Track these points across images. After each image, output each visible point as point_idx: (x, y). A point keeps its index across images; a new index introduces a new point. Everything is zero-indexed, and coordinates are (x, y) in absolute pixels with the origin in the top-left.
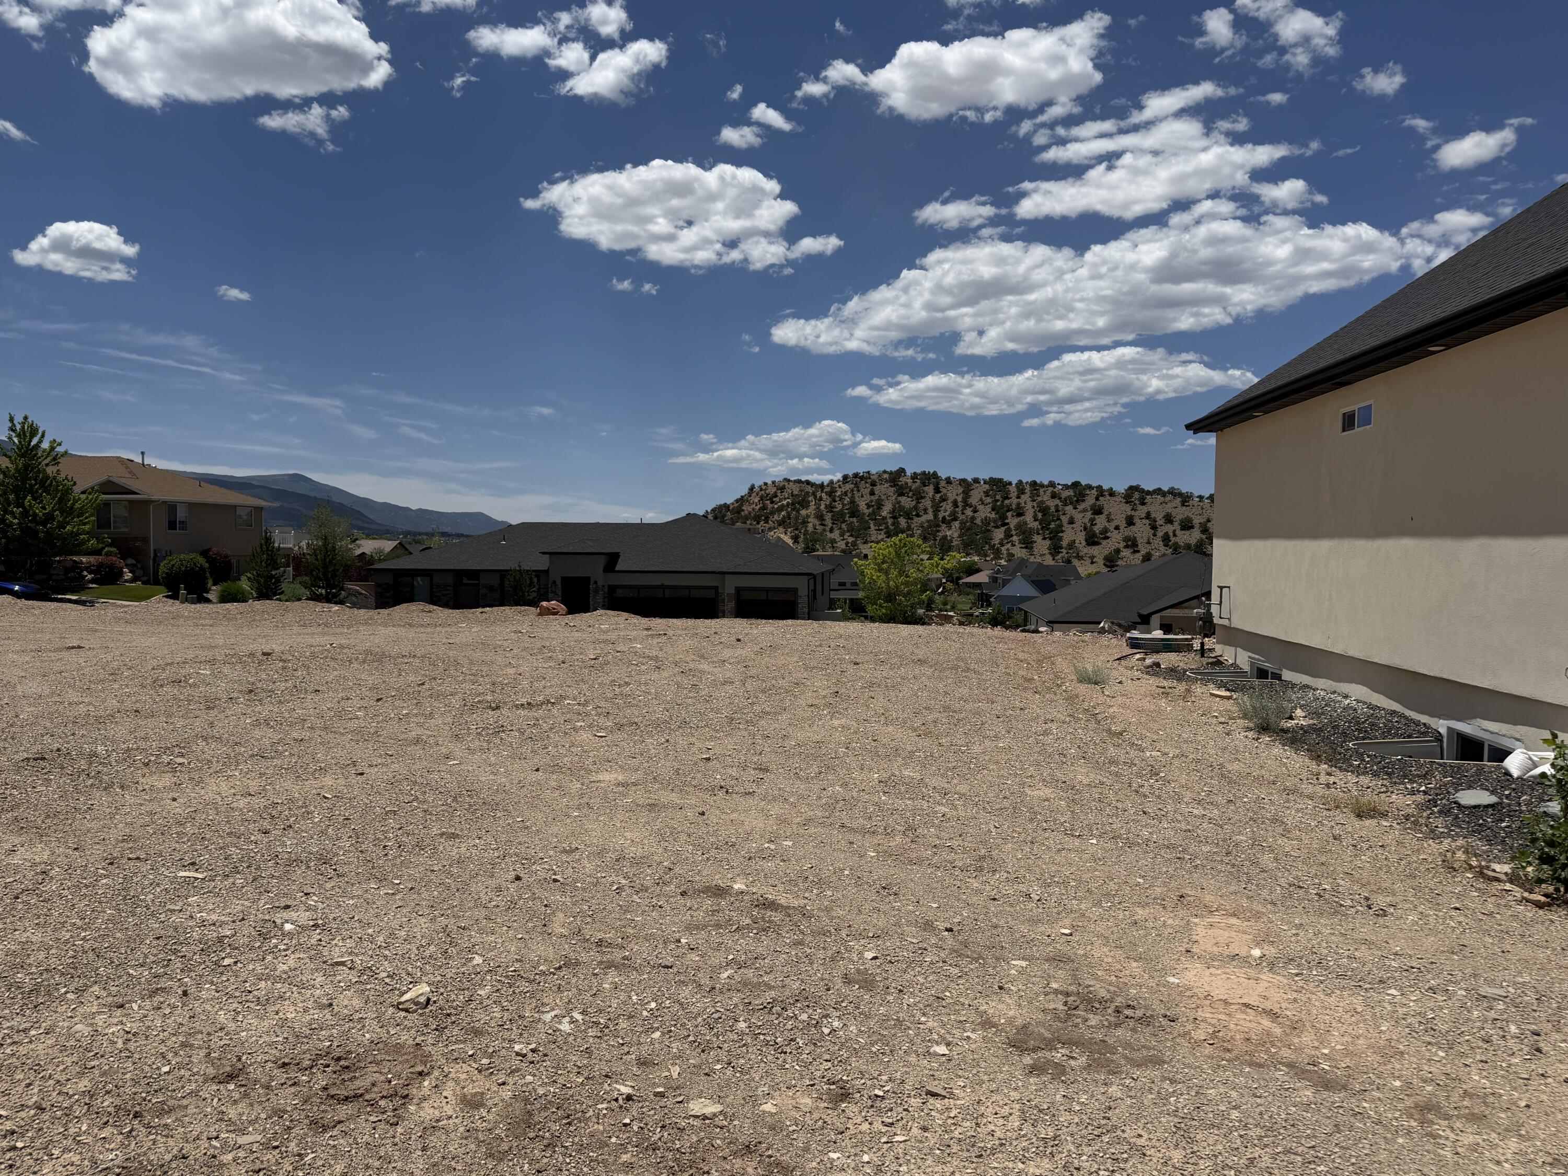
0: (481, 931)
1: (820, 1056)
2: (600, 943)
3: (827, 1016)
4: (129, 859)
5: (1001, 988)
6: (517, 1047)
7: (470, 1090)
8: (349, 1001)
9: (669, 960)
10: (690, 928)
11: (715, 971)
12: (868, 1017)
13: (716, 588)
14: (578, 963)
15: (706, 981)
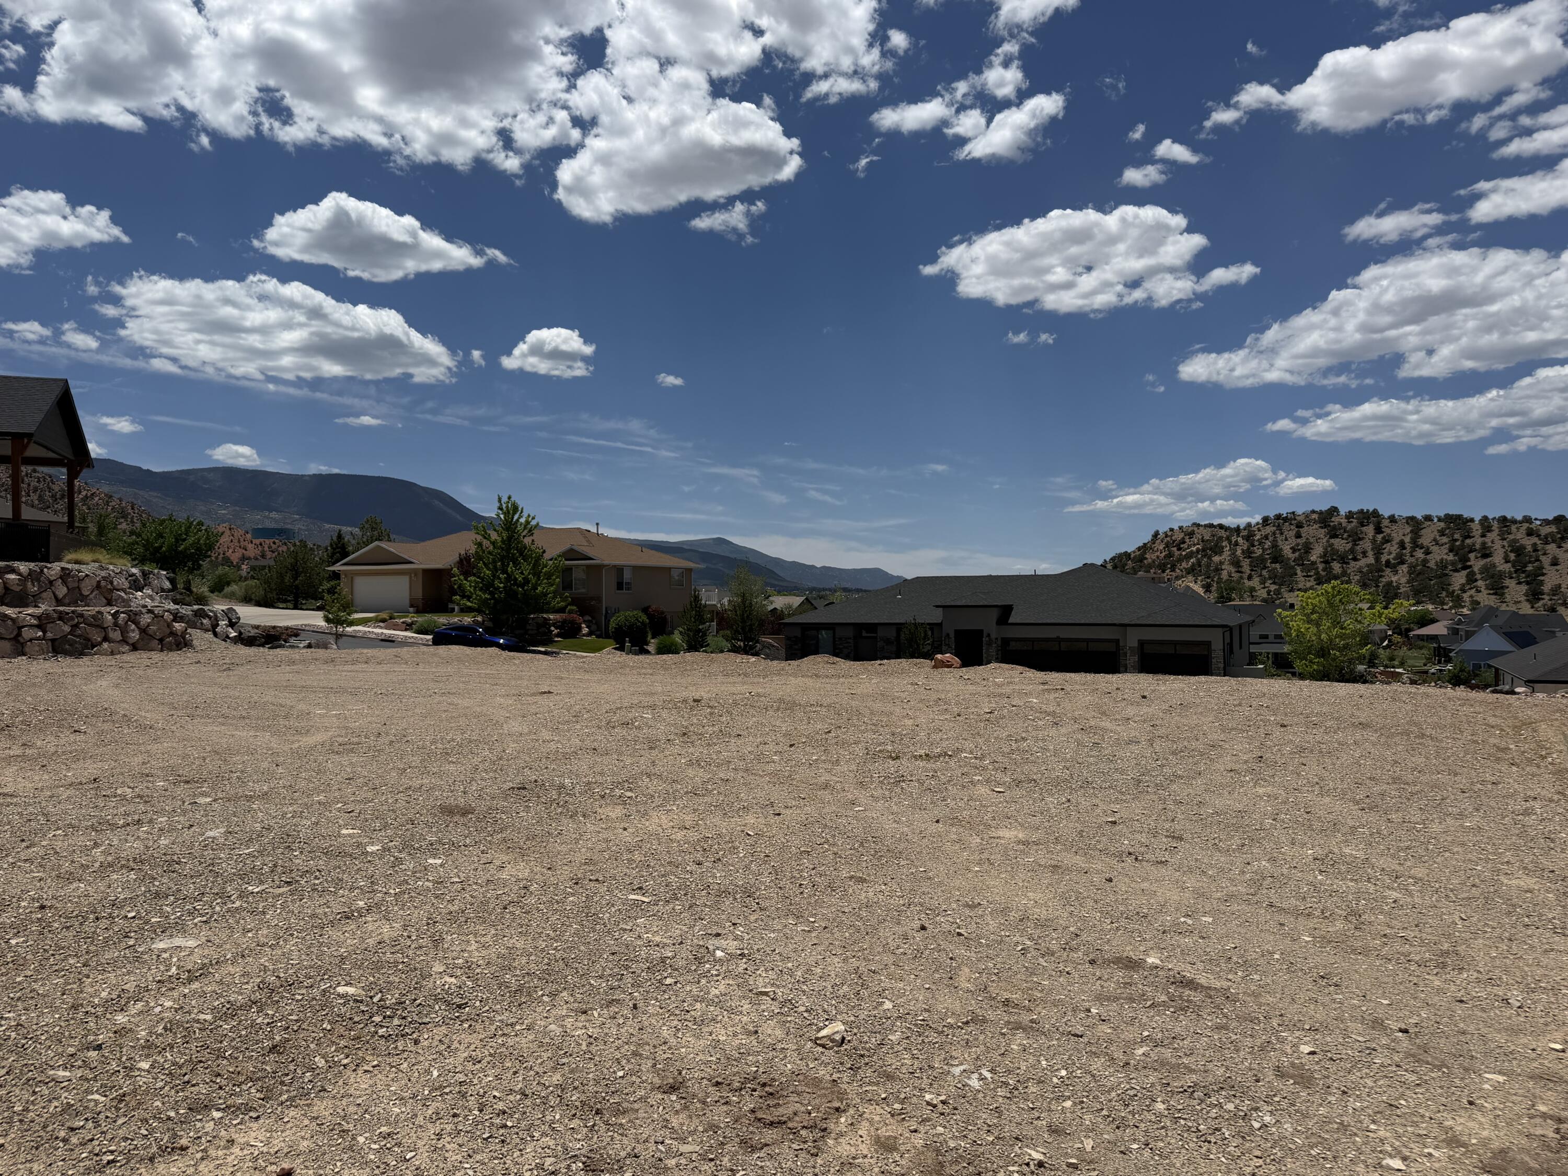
0: (890, 976)
1: (1250, 1153)
2: (1006, 1003)
3: (1256, 1109)
4: (590, 880)
5: (1471, 1103)
6: (928, 1097)
7: (883, 1132)
8: (772, 1030)
9: (1080, 1030)
10: (1100, 998)
11: (1129, 1047)
12: (1305, 1116)
13: (1117, 641)
14: (984, 1021)
15: (1118, 1055)
